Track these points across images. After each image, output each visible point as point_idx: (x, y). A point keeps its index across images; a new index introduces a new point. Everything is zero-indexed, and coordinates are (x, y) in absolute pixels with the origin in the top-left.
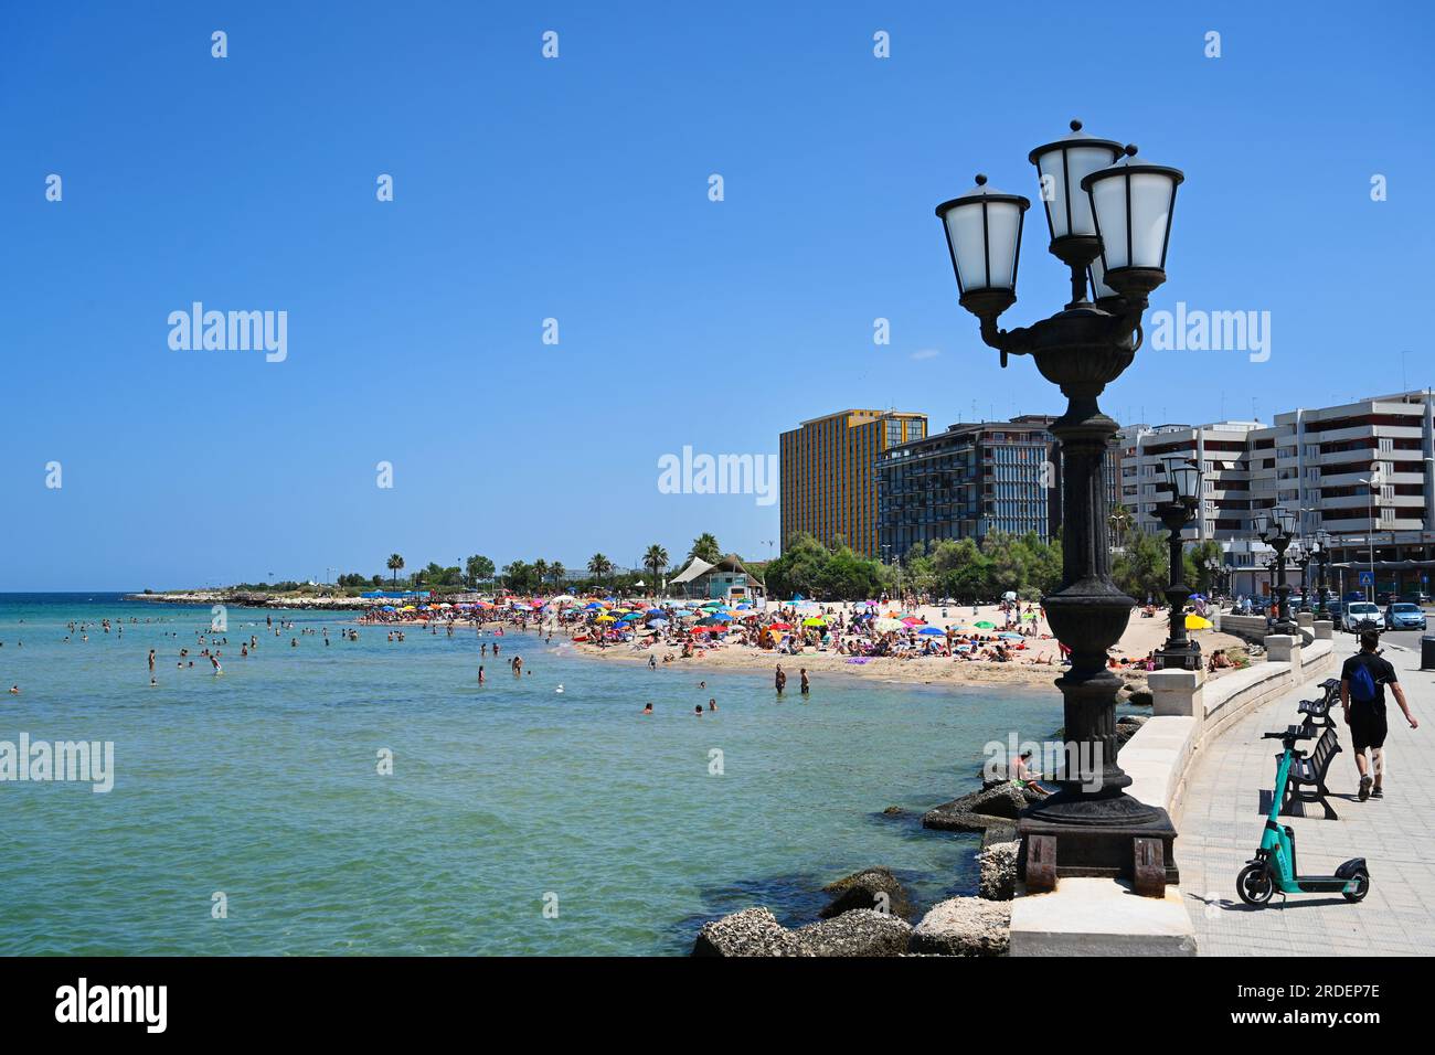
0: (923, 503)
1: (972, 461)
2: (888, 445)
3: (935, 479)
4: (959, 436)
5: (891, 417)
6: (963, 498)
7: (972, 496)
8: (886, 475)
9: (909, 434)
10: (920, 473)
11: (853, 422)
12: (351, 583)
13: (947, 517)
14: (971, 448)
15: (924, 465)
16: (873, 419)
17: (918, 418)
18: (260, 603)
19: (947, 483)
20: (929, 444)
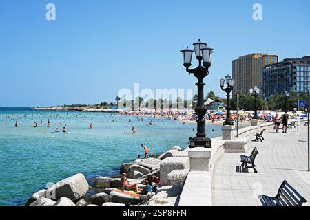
0: (275, 82)
1: (290, 70)
2: (265, 64)
3: (279, 75)
4: (286, 62)
5: (267, 56)
6: (287, 80)
7: (290, 80)
8: (265, 74)
9: (271, 61)
10: (274, 73)
11: (255, 57)
12: (104, 105)
13: (282, 86)
14: (290, 66)
15: (276, 71)
16: (261, 56)
17: (275, 56)
18: (80, 111)
19: (283, 76)
20: (277, 64)
